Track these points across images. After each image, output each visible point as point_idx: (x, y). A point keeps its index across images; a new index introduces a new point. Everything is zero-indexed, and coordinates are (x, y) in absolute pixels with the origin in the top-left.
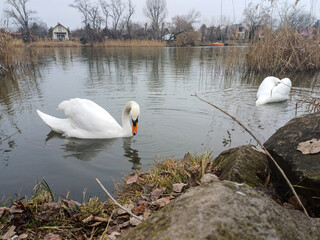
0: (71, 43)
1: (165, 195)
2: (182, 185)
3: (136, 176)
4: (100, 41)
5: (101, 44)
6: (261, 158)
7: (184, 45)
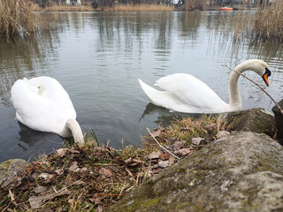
0: (83, 7)
1: (185, 146)
2: (200, 139)
3: (159, 131)
4: (111, 6)
5: (112, 9)
6: (269, 119)
7: (192, 10)
